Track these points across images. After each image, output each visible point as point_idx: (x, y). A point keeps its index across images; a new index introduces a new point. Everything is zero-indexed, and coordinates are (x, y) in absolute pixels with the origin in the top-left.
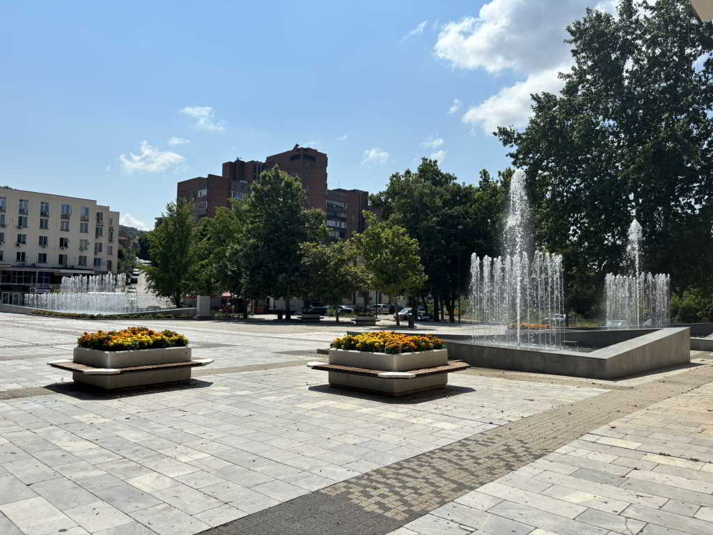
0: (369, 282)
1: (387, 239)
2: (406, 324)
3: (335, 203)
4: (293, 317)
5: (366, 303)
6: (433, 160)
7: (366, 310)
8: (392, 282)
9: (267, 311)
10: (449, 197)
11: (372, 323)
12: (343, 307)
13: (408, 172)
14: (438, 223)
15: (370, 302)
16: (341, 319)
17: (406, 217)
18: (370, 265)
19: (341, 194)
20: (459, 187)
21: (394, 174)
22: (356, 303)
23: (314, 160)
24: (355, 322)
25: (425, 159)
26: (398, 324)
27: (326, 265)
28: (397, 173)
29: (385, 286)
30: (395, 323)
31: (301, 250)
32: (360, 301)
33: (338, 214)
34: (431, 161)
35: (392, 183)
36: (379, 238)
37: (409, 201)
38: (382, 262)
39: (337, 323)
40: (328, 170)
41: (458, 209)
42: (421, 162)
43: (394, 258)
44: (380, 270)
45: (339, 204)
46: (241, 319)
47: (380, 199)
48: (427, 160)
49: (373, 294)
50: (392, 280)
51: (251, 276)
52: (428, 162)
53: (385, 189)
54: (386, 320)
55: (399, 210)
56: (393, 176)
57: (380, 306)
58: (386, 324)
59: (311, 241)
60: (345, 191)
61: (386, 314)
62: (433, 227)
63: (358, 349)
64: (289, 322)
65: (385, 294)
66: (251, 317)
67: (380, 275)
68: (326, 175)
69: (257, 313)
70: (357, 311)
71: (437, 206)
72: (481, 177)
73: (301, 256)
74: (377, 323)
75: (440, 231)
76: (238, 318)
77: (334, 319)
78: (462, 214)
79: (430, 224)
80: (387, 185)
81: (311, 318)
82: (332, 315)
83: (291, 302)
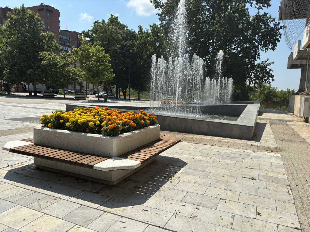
0: (82, 76)
1: (93, 53)
2: (103, 100)
3: (64, 37)
4: (38, 94)
5: (81, 89)
6: (116, 16)
7: (81, 92)
8: (95, 77)
9: (24, 91)
10: (125, 35)
11: (84, 99)
12: (69, 90)
13: (103, 21)
14: (120, 48)
15: (83, 88)
16: (66, 96)
17: (103, 44)
18: (83, 66)
19: (67, 33)
20: (130, 31)
21: (96, 21)
22: (76, 88)
23: (52, 12)
24: (74, 98)
25: (112, 16)
26: (99, 99)
27: (57, 66)
28: (98, 21)
29: (92, 78)
30: (97, 99)
31: (41, 56)
32: (78, 87)
33: (66, 43)
34: (115, 17)
35: (95, 26)
36: (88, 52)
37: (105, 35)
38: (90, 66)
39: (65, 98)
40: (60, 19)
41: (129, 42)
42: (110, 17)
43: (96, 64)
44: (89, 70)
45: (66, 38)
46: (6, 94)
47: (88, 34)
48: (113, 16)
49: (84, 84)
50: (96, 76)
51: (11, 70)
52: (114, 17)
53: (91, 28)
54: (92, 97)
55: (99, 40)
56: (96, 22)
57: (88, 91)
58: (92, 100)
59: (47, 51)
60: (69, 32)
61: (91, 95)
62: (117, 50)
63: (68, 129)
64: (36, 97)
65: (91, 83)
66: (12, 93)
67: (89, 73)
68: (59, 22)
69: (18, 92)
70: (76, 93)
71: (119, 39)
72: (139, 29)
73: (41, 59)
74: (87, 99)
75: (120, 53)
76: (4, 94)
77: (63, 96)
78: (131, 45)
79: (116, 48)
80: (92, 26)
81: (49, 95)
82: (62, 94)
83: (37, 86)
